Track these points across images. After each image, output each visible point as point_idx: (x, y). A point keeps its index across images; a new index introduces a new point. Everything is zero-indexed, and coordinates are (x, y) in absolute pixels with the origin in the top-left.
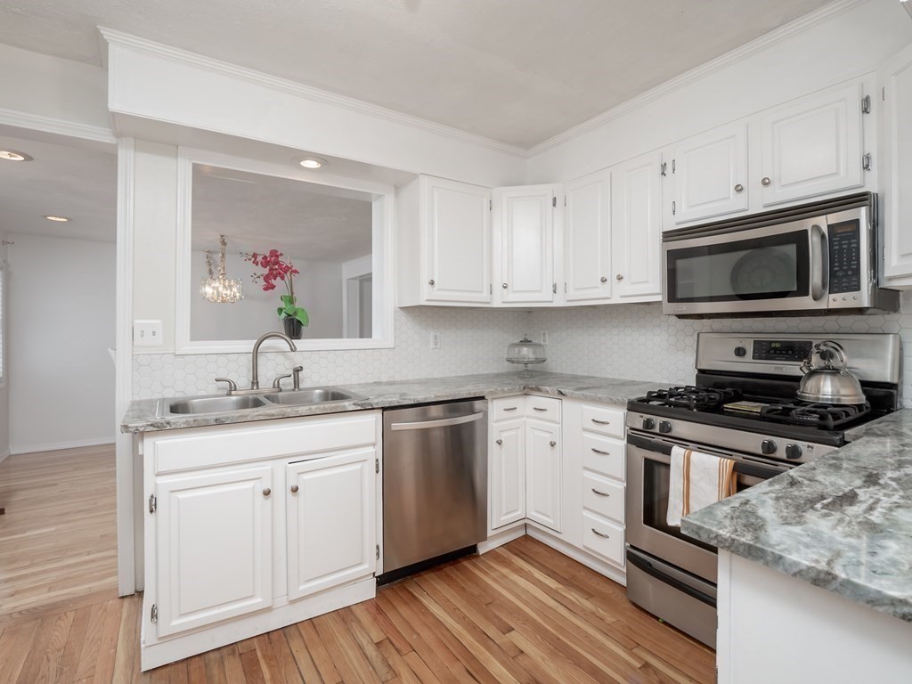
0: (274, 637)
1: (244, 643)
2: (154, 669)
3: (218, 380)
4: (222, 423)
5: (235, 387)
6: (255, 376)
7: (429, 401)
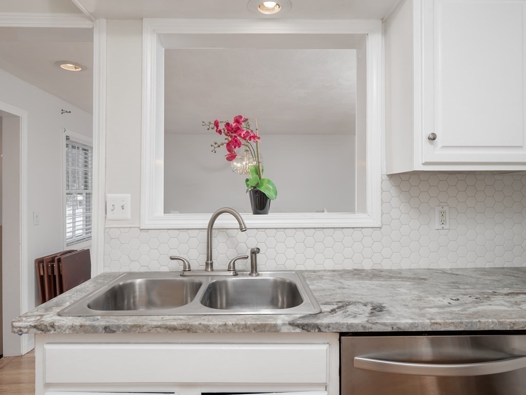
3: (172, 259)
4: (114, 332)
5: (189, 267)
6: (210, 257)
7: (420, 329)
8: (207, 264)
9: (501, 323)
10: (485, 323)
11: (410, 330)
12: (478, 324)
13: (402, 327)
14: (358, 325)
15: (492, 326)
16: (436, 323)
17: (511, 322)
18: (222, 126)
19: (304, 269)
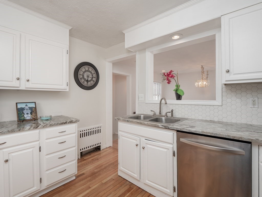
0: (139, 190)
1: (134, 185)
2: (120, 176)
3: (151, 111)
4: (128, 122)
5: (155, 113)
6: (160, 111)
7: (198, 133)
8: (159, 113)
9: (229, 136)
10: (222, 135)
11: (194, 133)
12: (219, 135)
13: (192, 131)
14: (179, 128)
15: (225, 136)
16: (204, 132)
17: (233, 136)
18: (166, 74)
19: (191, 118)
